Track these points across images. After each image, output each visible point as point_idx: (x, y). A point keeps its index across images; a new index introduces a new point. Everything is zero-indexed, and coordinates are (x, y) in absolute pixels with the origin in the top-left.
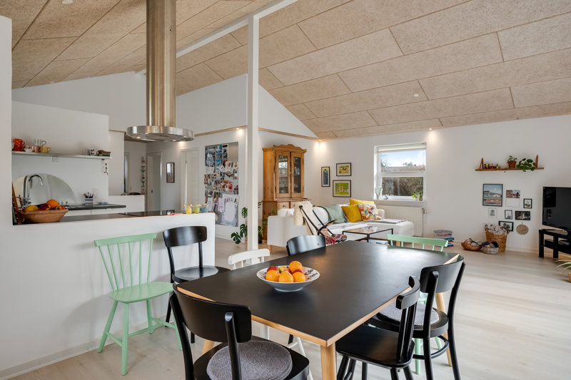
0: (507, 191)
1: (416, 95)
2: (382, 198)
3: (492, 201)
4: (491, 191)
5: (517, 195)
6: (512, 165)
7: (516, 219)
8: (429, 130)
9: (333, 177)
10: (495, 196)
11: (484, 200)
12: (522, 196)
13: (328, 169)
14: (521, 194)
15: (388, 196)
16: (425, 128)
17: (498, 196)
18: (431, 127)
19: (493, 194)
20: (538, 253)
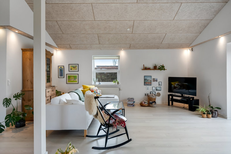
0: (153, 79)
1: (128, 29)
2: (97, 83)
3: (148, 83)
4: (147, 79)
5: (157, 81)
6: (155, 68)
7: (156, 90)
8: (121, 50)
9: (66, 72)
10: (149, 81)
11: (145, 83)
12: (158, 81)
13: (63, 67)
14: (158, 80)
15: (101, 83)
16: (120, 48)
17: (150, 81)
18: (123, 48)
19: (148, 80)
20: (168, 103)
